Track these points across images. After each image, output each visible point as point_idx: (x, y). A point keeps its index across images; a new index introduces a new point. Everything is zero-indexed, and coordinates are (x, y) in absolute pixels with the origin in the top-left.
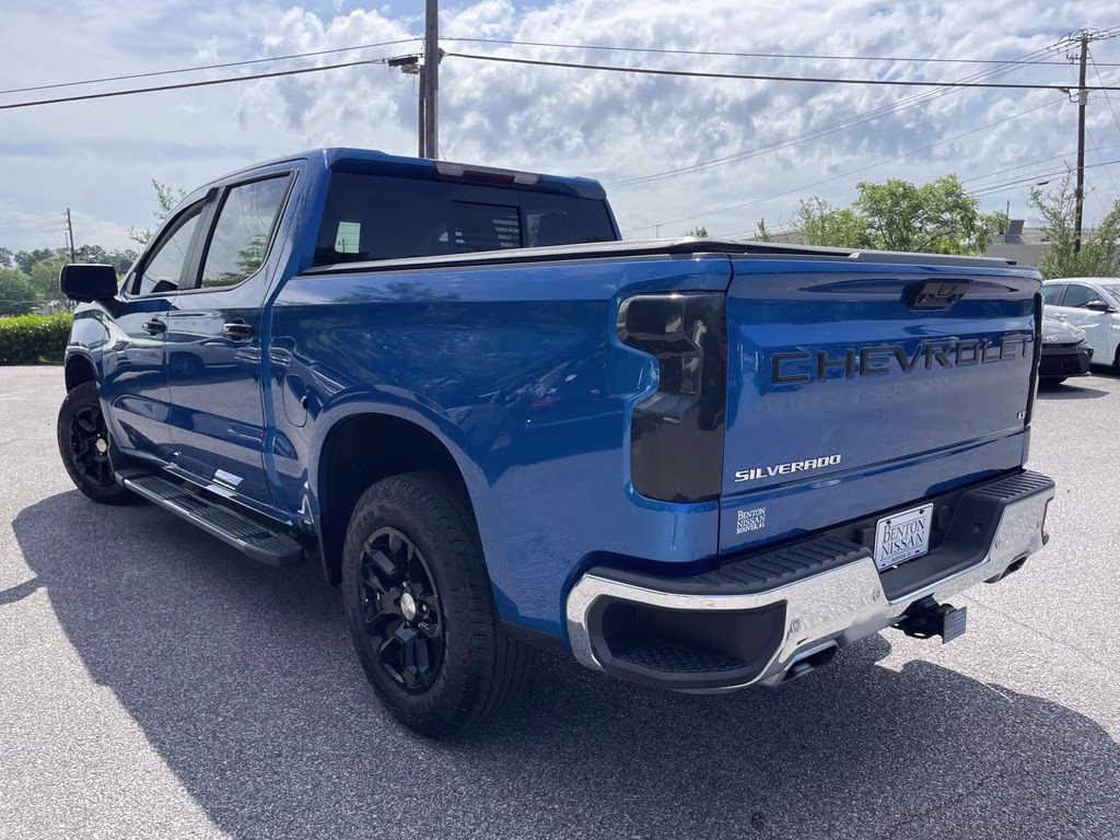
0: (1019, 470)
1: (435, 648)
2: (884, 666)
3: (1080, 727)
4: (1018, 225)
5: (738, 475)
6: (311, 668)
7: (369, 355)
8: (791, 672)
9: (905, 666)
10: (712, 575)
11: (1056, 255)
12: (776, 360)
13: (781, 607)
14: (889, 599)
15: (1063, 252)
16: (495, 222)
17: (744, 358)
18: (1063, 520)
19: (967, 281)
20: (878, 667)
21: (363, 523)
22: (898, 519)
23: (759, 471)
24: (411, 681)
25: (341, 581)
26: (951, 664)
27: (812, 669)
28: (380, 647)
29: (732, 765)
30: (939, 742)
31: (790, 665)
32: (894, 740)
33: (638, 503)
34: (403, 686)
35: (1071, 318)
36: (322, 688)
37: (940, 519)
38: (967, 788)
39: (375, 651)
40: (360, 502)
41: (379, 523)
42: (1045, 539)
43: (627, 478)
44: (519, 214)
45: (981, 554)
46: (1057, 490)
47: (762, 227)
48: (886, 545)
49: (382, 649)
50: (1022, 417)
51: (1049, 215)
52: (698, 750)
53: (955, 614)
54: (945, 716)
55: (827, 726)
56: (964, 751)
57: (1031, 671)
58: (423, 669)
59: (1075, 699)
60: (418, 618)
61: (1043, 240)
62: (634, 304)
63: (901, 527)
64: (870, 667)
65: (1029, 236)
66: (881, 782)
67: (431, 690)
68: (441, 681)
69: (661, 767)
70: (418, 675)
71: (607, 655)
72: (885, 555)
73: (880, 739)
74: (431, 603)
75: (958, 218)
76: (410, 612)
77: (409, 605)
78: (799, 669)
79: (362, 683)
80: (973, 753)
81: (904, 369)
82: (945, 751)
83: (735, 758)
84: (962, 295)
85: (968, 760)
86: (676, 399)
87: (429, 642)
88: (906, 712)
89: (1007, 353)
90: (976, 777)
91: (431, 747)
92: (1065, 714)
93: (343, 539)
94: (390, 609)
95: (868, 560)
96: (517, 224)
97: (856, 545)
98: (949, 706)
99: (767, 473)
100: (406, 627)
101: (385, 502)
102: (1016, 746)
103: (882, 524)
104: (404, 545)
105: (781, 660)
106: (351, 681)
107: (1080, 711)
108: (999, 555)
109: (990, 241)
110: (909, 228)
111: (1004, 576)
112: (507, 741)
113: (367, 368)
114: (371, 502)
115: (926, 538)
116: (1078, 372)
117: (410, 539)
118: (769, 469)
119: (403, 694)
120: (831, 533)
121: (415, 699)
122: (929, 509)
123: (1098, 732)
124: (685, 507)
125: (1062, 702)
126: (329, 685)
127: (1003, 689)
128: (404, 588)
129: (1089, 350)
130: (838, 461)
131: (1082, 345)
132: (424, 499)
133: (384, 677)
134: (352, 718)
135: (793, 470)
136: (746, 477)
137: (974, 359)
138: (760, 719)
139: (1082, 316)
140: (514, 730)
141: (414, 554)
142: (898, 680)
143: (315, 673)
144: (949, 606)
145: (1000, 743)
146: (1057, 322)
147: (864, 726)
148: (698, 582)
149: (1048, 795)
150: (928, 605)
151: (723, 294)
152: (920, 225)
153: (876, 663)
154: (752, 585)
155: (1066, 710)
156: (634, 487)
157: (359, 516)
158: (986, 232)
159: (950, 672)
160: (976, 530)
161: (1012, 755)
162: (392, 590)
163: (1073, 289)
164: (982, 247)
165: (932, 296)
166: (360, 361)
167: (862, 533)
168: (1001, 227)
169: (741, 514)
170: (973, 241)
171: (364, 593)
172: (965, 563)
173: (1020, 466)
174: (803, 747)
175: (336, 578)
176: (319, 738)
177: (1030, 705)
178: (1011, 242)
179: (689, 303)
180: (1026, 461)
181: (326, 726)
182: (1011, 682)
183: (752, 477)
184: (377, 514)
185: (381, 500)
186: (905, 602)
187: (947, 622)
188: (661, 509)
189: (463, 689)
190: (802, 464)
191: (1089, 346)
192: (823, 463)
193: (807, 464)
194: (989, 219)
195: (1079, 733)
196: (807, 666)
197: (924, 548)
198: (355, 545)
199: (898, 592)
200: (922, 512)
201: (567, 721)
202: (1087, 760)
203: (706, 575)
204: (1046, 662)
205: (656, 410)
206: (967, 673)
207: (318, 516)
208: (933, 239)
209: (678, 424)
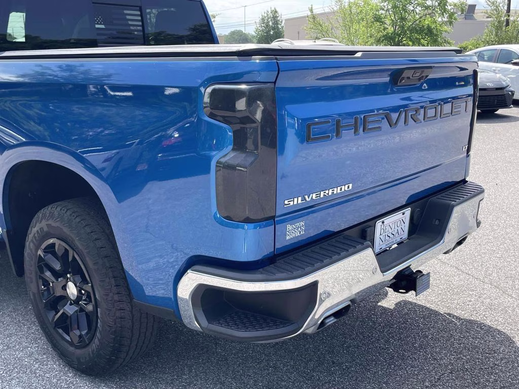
0: (464, 181)
1: (91, 319)
2: (383, 305)
3: (498, 338)
4: (472, 8)
5: (286, 202)
6: (7, 332)
7: (37, 113)
8: (323, 323)
9: (396, 304)
10: (270, 268)
11: (494, 29)
12: (309, 126)
13: (314, 285)
14: (383, 272)
15: (498, 28)
16: (126, 12)
17: (288, 120)
18: (493, 204)
19: (431, 67)
20: (380, 306)
21: (36, 235)
22: (388, 220)
23: (300, 199)
24: (76, 340)
25: (24, 274)
26: (424, 301)
27: (336, 320)
28: (54, 317)
29: (290, 378)
30: (415, 353)
31: (322, 319)
32: (388, 354)
33: (221, 223)
34: (71, 344)
35: (502, 71)
36: (15, 346)
37: (415, 218)
38: (431, 381)
39: (50, 320)
40: (34, 220)
41: (48, 236)
42: (478, 224)
43: (214, 209)
44: (141, 10)
45: (438, 239)
46: (486, 194)
47: (311, 10)
48: (381, 237)
49: (55, 319)
50: (465, 150)
51: (490, 3)
52: (268, 370)
53: (423, 277)
54: (419, 336)
55: (348, 348)
56: (430, 358)
57: (470, 303)
58: (84, 333)
59: (496, 320)
60: (79, 298)
61: (488, 17)
62: (214, 91)
63: (391, 224)
64: (375, 307)
65: (478, 16)
66: (380, 382)
67: (90, 346)
68: (96, 340)
69: (244, 383)
70: (80, 336)
71: (205, 323)
72: (381, 243)
73: (379, 353)
74: (87, 289)
75: (437, 4)
76: (73, 294)
77: (72, 290)
78: (327, 321)
79: (43, 341)
80: (435, 359)
81: (391, 126)
82: (419, 359)
83: (292, 373)
84: (427, 76)
85: (432, 364)
86: (244, 155)
87: (87, 315)
88: (396, 335)
89: (456, 110)
90: (436, 374)
91: (92, 382)
92: (489, 330)
93: (23, 247)
94: (59, 292)
95: (370, 250)
96: (139, 18)
97: (362, 241)
98: (422, 329)
99: (305, 199)
100: (71, 304)
101: (50, 222)
102: (460, 353)
103: (379, 224)
104: (66, 251)
105: (317, 317)
106: (35, 340)
107: (499, 328)
108: (451, 236)
109: (455, 19)
110: (405, 10)
111: (454, 249)
112: (144, 374)
113: (34, 122)
114: (41, 222)
115: (406, 229)
116: (505, 106)
117: (70, 246)
118: (306, 197)
119: (71, 349)
120: (346, 233)
121: (78, 352)
122: (408, 211)
123: (509, 341)
124: (252, 225)
125: (488, 323)
126: (20, 343)
127: (454, 316)
128: (68, 278)
129: (512, 91)
130: (350, 188)
131: (508, 89)
132: (78, 220)
133: (58, 338)
134: (37, 366)
135: (322, 196)
136: (292, 203)
137: (435, 116)
138: (307, 346)
139: (508, 69)
140: (148, 366)
141: (74, 257)
142: (392, 315)
143: (10, 336)
144: (420, 272)
145: (451, 351)
146: (493, 74)
147: (371, 346)
148: (262, 273)
149: (479, 383)
150: (407, 273)
151: (272, 85)
152: (412, 9)
153: (379, 304)
154: (295, 273)
155: (490, 327)
156: (219, 214)
157: (35, 230)
158: (453, 14)
159: (423, 307)
160: (437, 222)
161: (458, 359)
162: (59, 279)
163: (504, 52)
164: (451, 23)
165: (408, 78)
166: (29, 117)
167: (366, 231)
168: (462, 11)
169: (289, 227)
170: (446, 19)
171: (41, 282)
172: (430, 244)
173: (465, 179)
174: (333, 363)
175: (20, 272)
176: (13, 382)
177: (470, 324)
178: (468, 19)
179: (250, 91)
180: (468, 176)
181: (18, 373)
182: (459, 312)
183: (295, 203)
184: (46, 229)
185: (48, 220)
186: (392, 274)
187: (419, 283)
188: (237, 227)
189: (112, 345)
190: (327, 192)
191: (512, 89)
192: (341, 190)
193: (331, 191)
194: (455, 5)
195: (498, 342)
196: (332, 318)
197: (405, 235)
198: (32, 250)
199: (390, 267)
200: (403, 214)
201: (184, 357)
202: (502, 359)
203: (267, 268)
204: (479, 297)
205: (231, 162)
206: (433, 307)
207: (5, 230)
208: (421, 18)
209: (246, 171)
